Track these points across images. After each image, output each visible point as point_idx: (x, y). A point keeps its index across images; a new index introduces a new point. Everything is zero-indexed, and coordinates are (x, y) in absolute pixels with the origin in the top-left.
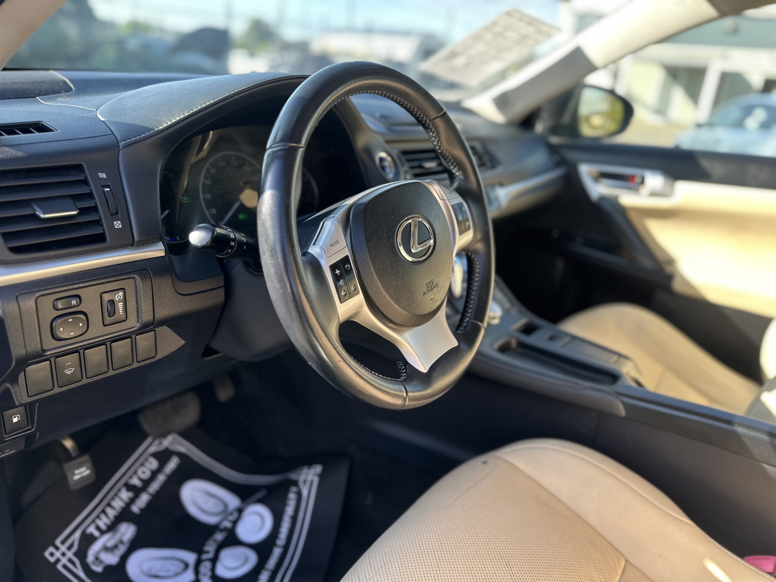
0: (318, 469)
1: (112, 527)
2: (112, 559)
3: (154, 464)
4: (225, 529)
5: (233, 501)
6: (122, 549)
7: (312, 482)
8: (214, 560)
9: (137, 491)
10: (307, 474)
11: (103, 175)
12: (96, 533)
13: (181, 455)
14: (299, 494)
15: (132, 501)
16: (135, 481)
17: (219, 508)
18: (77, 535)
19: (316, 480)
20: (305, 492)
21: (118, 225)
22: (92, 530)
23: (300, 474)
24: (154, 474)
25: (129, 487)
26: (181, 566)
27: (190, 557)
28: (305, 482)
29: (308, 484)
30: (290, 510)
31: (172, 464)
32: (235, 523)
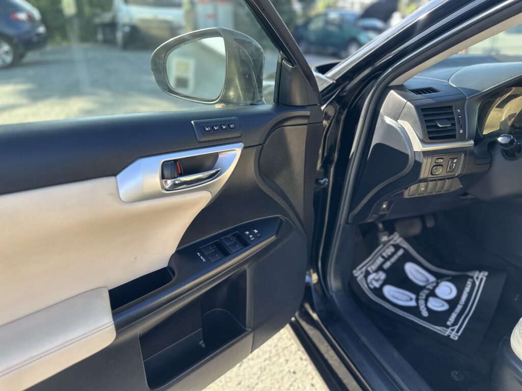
0: (486, 274)
1: (376, 271)
2: (377, 285)
3: (392, 249)
4: (429, 289)
5: (432, 279)
6: (381, 282)
7: (482, 279)
8: (426, 300)
9: (386, 259)
10: (479, 275)
11: (459, 111)
12: (371, 271)
13: (404, 249)
14: (474, 284)
15: (383, 263)
16: (384, 254)
17: (424, 279)
18: (364, 269)
19: (484, 279)
20: (477, 283)
21: (461, 131)
22: (369, 269)
23: (475, 274)
24: (393, 254)
25: (383, 257)
26: (409, 299)
27: (414, 296)
28: (477, 278)
29: (479, 279)
30: (467, 289)
31: (401, 252)
32: (435, 288)
